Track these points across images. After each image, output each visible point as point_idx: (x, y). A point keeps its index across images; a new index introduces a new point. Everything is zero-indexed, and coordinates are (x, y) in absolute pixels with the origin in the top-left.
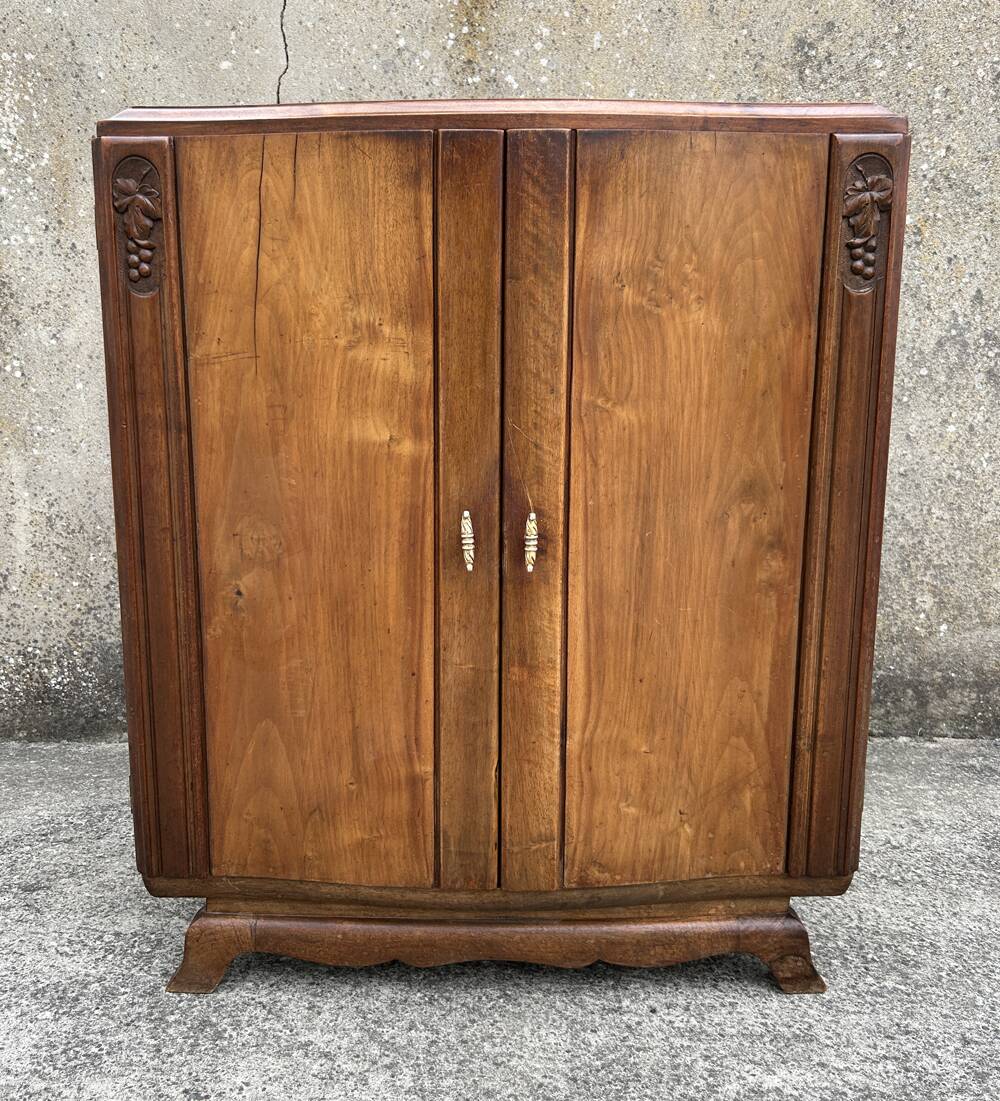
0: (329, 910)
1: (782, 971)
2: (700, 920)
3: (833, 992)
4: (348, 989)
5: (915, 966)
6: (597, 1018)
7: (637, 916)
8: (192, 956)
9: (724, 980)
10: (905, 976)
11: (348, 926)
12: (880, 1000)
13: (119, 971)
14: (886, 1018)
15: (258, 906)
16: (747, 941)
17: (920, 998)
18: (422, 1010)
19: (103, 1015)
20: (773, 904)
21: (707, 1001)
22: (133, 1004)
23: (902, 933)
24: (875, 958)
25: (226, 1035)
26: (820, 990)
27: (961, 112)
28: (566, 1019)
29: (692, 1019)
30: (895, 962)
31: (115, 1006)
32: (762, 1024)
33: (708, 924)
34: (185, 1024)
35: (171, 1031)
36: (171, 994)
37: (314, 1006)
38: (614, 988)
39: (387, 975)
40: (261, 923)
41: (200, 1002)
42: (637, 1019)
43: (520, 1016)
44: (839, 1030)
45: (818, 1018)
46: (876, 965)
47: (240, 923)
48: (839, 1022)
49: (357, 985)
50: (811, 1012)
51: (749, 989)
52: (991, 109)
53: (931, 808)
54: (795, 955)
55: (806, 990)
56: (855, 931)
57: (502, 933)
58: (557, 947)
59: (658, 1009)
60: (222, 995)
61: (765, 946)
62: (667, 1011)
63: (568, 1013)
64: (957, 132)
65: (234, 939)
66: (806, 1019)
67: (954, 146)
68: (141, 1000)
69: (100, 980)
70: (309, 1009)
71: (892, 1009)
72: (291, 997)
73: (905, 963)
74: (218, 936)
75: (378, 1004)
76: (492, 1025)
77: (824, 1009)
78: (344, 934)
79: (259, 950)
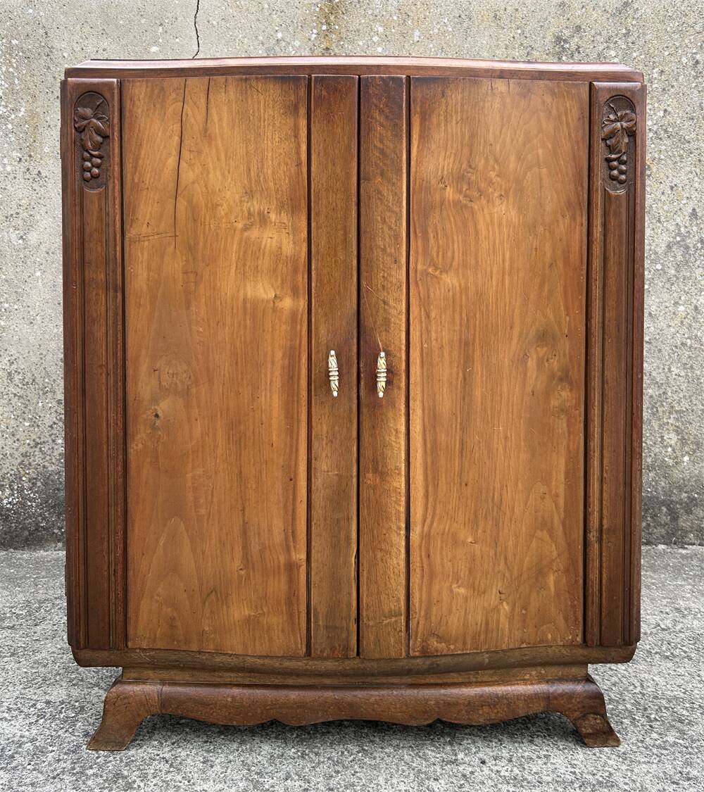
0: (221, 677)
1: (585, 728)
2: (518, 684)
3: (626, 746)
4: (235, 746)
5: (689, 724)
6: (438, 768)
7: (467, 680)
8: (109, 718)
9: (538, 736)
10: (682, 732)
11: (236, 691)
12: (663, 752)
13: (48, 733)
14: (670, 766)
15: (164, 674)
16: (555, 702)
17: (696, 750)
18: (296, 762)
19: (34, 770)
20: (575, 670)
21: (527, 754)
22: (59, 760)
23: (676, 698)
24: (657, 717)
25: (135, 786)
26: (616, 744)
27: (673, 87)
28: (413, 770)
29: (515, 769)
30: (674, 720)
31: (44, 762)
32: (571, 772)
33: (524, 687)
34: (101, 776)
35: (90, 783)
36: (90, 752)
37: (208, 761)
38: (451, 744)
39: (267, 734)
40: (166, 689)
41: (114, 758)
42: (470, 769)
43: (375, 767)
44: (634, 777)
45: (616, 768)
46: (658, 723)
47: (149, 689)
48: (633, 771)
49: (242, 742)
50: (610, 762)
51: (559, 744)
52: (694, 85)
53: (688, 599)
54: (595, 714)
55: (604, 744)
56: (639, 696)
57: (360, 696)
58: (405, 707)
59: (487, 761)
60: (132, 752)
61: (570, 706)
62: (494, 762)
63: (414, 765)
64: (671, 100)
65: (144, 703)
66: (606, 768)
67: (669, 109)
68: (66, 757)
69: (33, 740)
70: (204, 763)
71: (675, 759)
72: (188, 753)
73: (681, 721)
74: (131, 700)
75: (260, 758)
76: (353, 775)
77: (621, 759)
78: (233, 697)
79: (164, 711)
